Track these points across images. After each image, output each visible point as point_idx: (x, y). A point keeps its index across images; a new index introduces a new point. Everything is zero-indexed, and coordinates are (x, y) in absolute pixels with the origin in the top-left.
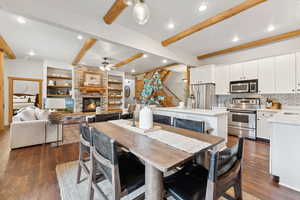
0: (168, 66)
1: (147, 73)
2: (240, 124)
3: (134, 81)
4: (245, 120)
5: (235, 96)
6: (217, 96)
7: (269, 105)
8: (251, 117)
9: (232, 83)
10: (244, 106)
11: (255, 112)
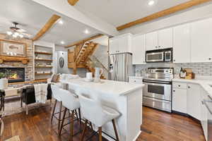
0: (93, 37)
1: (77, 45)
2: (153, 95)
3: (67, 52)
4: (160, 91)
5: (150, 65)
6: (134, 66)
7: (183, 75)
8: (167, 88)
9: (147, 52)
10: (157, 76)
11: (171, 83)
